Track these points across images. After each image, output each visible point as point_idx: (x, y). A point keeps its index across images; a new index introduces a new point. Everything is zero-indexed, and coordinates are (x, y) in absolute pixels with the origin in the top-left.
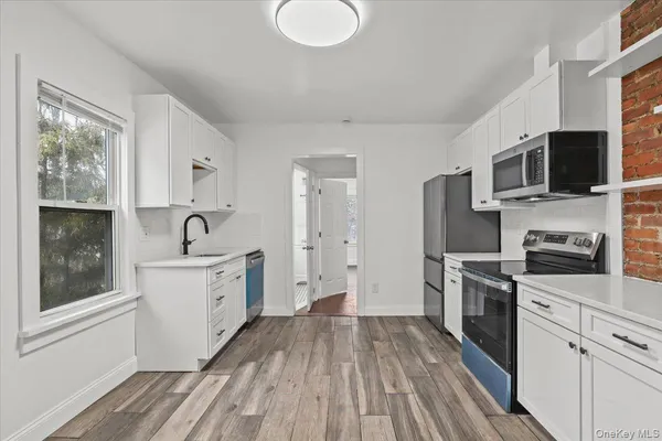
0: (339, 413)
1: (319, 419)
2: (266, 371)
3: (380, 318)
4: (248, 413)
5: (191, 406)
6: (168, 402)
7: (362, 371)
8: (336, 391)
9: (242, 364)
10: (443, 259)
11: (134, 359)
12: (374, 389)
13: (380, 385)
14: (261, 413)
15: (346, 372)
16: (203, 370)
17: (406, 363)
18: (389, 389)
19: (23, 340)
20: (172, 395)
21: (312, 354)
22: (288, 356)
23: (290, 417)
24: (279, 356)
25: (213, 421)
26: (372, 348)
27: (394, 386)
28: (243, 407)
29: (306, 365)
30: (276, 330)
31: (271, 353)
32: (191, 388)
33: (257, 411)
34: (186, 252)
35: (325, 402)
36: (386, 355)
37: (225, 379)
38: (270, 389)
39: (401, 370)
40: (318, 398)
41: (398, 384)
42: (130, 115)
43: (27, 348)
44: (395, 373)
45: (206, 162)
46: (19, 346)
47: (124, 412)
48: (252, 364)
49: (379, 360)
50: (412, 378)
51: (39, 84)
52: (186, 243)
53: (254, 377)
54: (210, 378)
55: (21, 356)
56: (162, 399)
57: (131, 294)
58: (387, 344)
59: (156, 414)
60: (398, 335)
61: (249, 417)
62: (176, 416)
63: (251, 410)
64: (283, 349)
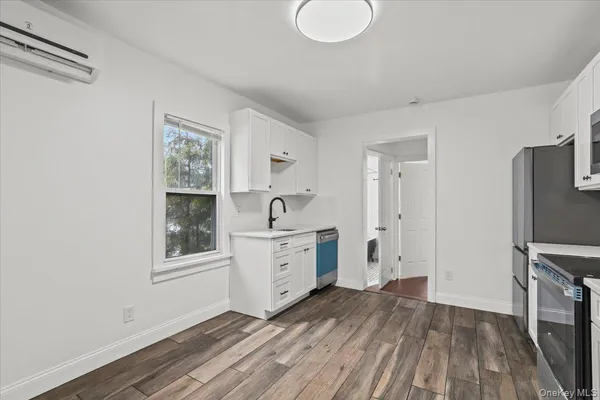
0: (353, 388)
1: (332, 387)
2: (312, 333)
3: (452, 308)
4: (281, 362)
5: (247, 344)
6: (234, 337)
7: (400, 356)
8: (362, 367)
9: (298, 322)
10: (527, 249)
11: (228, 301)
12: (402, 377)
13: (411, 376)
14: (289, 365)
15: (383, 351)
16: (270, 319)
17: (455, 360)
18: (418, 382)
19: (154, 274)
20: (241, 332)
21: (360, 327)
22: (338, 323)
23: (309, 376)
24: (331, 322)
25: (255, 359)
26: (425, 336)
27: (426, 381)
28: (279, 356)
29: (348, 336)
30: (341, 301)
31: (325, 319)
32: (254, 331)
33: (287, 363)
34: (271, 227)
35: (346, 373)
36: (436, 347)
37: (280, 330)
38: (308, 348)
39: (445, 367)
40: (342, 369)
41: (431, 381)
42: (226, 128)
43: (156, 279)
44: (436, 368)
45: (285, 156)
46: (152, 278)
47: (209, 335)
48: (306, 323)
49: (425, 349)
50: (453, 379)
51: (166, 116)
52: (271, 220)
53: (301, 335)
54: (270, 327)
55: (153, 283)
56: (234, 333)
57: (226, 254)
58: (445, 336)
59: (224, 343)
60: (463, 330)
61: (280, 365)
62: (235, 348)
63: (283, 361)
64: (337, 318)
